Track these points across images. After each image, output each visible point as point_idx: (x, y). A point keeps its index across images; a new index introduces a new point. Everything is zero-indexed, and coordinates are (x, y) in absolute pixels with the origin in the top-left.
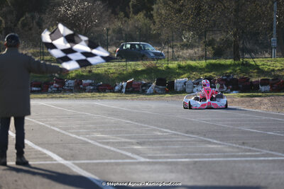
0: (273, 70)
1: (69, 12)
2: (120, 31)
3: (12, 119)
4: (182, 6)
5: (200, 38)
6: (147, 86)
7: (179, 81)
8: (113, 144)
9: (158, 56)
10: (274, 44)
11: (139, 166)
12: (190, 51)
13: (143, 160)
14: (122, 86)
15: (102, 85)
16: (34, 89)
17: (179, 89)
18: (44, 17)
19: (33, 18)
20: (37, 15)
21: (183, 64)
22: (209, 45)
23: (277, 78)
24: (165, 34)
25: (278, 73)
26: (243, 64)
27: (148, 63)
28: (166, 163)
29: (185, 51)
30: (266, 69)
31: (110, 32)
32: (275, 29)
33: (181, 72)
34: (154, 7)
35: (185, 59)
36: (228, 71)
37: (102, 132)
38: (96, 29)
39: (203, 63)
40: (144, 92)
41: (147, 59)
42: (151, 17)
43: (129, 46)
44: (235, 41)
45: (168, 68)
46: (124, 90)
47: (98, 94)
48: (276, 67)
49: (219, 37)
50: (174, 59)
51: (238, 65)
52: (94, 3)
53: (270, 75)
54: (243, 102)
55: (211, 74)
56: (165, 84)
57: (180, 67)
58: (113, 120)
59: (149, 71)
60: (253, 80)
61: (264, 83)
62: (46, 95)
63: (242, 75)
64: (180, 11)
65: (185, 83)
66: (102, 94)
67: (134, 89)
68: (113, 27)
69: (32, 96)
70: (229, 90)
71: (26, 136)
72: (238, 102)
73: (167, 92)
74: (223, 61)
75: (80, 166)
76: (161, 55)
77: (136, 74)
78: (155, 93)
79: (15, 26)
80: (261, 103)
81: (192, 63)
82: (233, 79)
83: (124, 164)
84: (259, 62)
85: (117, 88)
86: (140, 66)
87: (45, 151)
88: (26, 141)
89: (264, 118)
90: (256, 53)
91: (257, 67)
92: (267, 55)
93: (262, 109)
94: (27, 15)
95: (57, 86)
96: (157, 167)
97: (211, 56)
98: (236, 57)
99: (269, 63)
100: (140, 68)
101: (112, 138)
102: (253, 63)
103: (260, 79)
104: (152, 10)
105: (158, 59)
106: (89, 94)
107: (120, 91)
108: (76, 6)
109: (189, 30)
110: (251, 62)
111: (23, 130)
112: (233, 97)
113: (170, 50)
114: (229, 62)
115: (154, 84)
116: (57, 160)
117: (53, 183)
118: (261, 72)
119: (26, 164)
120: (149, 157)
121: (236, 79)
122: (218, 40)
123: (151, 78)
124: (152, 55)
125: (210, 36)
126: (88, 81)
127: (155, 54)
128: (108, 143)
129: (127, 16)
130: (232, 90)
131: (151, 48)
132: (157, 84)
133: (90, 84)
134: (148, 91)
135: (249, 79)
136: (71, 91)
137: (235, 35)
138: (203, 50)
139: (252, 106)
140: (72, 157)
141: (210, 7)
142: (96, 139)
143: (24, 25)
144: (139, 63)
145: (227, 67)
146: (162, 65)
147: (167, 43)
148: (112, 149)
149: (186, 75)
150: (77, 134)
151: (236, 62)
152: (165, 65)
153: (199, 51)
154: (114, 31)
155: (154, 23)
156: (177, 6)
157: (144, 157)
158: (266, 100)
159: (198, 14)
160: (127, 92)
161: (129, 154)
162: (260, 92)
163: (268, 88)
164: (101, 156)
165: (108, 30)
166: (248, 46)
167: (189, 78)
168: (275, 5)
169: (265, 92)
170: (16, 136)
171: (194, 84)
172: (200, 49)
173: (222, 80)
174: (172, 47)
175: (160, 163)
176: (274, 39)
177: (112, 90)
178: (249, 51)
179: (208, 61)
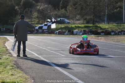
0: (105, 28)
1: (40, 8)
2: (56, 15)
3: (22, 42)
4: (77, 7)
5: (82, 18)
6: (65, 32)
7: (75, 31)
8: (54, 51)
9: (69, 23)
10: (106, 20)
11: (62, 58)
12: (79, 22)
13: (63, 56)
14: (57, 32)
15: (51, 32)
16: (29, 32)
17: (75, 34)
18: (33, 9)
19: (29, 10)
20: (30, 9)
21: (76, 25)
22: (85, 20)
23: (106, 31)
24: (71, 16)
25: (107, 29)
26: (96, 26)
27: (65, 25)
28: (71, 57)
29: (77, 22)
30: (103, 28)
31: (53, 15)
32: (106, 15)
33: (76, 28)
34: (68, 7)
35: (77, 24)
36: (91, 28)
37: (50, 47)
38: (49, 14)
39: (83, 25)
40: (64, 34)
41: (65, 24)
42: (66, 10)
43: (59, 19)
44: (93, 19)
45: (72, 27)
46: (57, 34)
47: (49, 35)
49: (88, 17)
50: (74, 24)
51: (94, 26)
52: (48, 6)
53: (104, 30)
54: (95, 38)
55: (85, 29)
56: (71, 32)
57: (75, 27)
58: (54, 43)
59: (66, 28)
60: (99, 31)
61: (102, 32)
62: (32, 35)
63: (95, 30)
64: (76, 9)
65: (77, 32)
66: (50, 35)
67: (61, 33)
68: (54, 13)
69: (28, 35)
71: (26, 47)
72: (94, 38)
73: (71, 35)
74: (89, 25)
75: (43, 57)
76: (69, 22)
77: (61, 28)
78: (67, 35)
79: (23, 12)
80: (101, 39)
81: (79, 25)
82: (92, 31)
83: (58, 57)
84: (101, 25)
85: (55, 33)
86: (63, 26)
87: (32, 52)
88: (26, 49)
89: (102, 43)
90: (100, 22)
91: (100, 27)
92: (103, 23)
93: (102, 41)
94: (27, 9)
95: (36, 32)
96: (68, 58)
97: (85, 23)
98: (94, 24)
99: (104, 26)
100: (63, 27)
101: (54, 49)
103: (101, 31)
104: (67, 8)
105: (68, 24)
106: (46, 35)
107: (56, 34)
108: (43, 6)
109: (79, 15)
110: (98, 25)
111: (25, 45)
112: (92, 36)
113: (72, 21)
114: (91, 25)
115: (67, 32)
116: (36, 55)
117: (35, 63)
118: (101, 29)
119: (26, 56)
120: (65, 55)
121: (93, 31)
122: (88, 18)
123: (66, 30)
124: (67, 22)
125: (85, 17)
126: (46, 30)
127: (68, 22)
128: (52, 50)
129: (59, 10)
130: (92, 34)
131: (66, 20)
132: (68, 32)
133: (47, 31)
134: (65, 34)
135: (97, 31)
136: (40, 33)
137: (93, 17)
138: (83, 21)
139: (98, 39)
140: (41, 54)
141: (86, 7)
142: (48, 49)
143: (26, 12)
144: (63, 25)
145: (90, 27)
146: (70, 26)
147: (71, 19)
148: (54, 52)
149: (77, 29)
150: (43, 47)
151: (94, 25)
152: (71, 26)
153: (81, 21)
154: (55, 15)
155: (67, 12)
156: (75, 7)
157: (64, 55)
158: (103, 38)
159: (82, 10)
160: (58, 34)
161: (59, 54)
162: (101, 35)
163: (103, 34)
164: (50, 54)
165: (53, 14)
166: (97, 20)
167: (78, 30)
168: (106, 7)
169: (102, 35)
170: (23, 47)
171: (80, 32)
172: (82, 21)
173: (89, 31)
174: (73, 20)
175: (69, 57)
176: (106, 18)
177: (54, 33)
178: (98, 22)
179: (85, 25)
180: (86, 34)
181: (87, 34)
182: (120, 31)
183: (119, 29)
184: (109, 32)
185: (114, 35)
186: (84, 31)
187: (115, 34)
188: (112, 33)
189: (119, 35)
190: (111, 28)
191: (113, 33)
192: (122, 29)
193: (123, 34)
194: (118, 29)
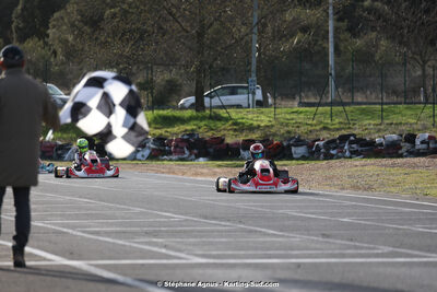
0: (258, 126)
23: (267, 139)
25: (266, 131)
39: (149, 115)
40: (59, 158)
48: (262, 121)
60: (229, 140)
63: (210, 134)
67: (45, 154)
70: (193, 157)
74: (178, 113)
82: (200, 141)
98: (199, 107)
99: (250, 116)
102: (226, 115)
103: (241, 139)
110: (223, 113)
114: (188, 113)
118: (239, 127)
121: (203, 140)
130: (197, 157)
135: (223, 140)
145: (186, 121)
151: (200, 114)
173: (182, 140)
179: (156, 113)
180: (170, 153)
181: (174, 157)
182: (333, 141)
183: (325, 128)
184: (279, 146)
185: (303, 158)
186: (160, 140)
187: (312, 153)
188: (293, 149)
189: (328, 157)
190: (287, 125)
191: (299, 151)
192: (338, 130)
193: (351, 153)
194: (318, 128)
